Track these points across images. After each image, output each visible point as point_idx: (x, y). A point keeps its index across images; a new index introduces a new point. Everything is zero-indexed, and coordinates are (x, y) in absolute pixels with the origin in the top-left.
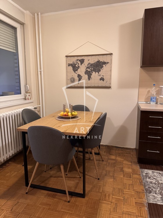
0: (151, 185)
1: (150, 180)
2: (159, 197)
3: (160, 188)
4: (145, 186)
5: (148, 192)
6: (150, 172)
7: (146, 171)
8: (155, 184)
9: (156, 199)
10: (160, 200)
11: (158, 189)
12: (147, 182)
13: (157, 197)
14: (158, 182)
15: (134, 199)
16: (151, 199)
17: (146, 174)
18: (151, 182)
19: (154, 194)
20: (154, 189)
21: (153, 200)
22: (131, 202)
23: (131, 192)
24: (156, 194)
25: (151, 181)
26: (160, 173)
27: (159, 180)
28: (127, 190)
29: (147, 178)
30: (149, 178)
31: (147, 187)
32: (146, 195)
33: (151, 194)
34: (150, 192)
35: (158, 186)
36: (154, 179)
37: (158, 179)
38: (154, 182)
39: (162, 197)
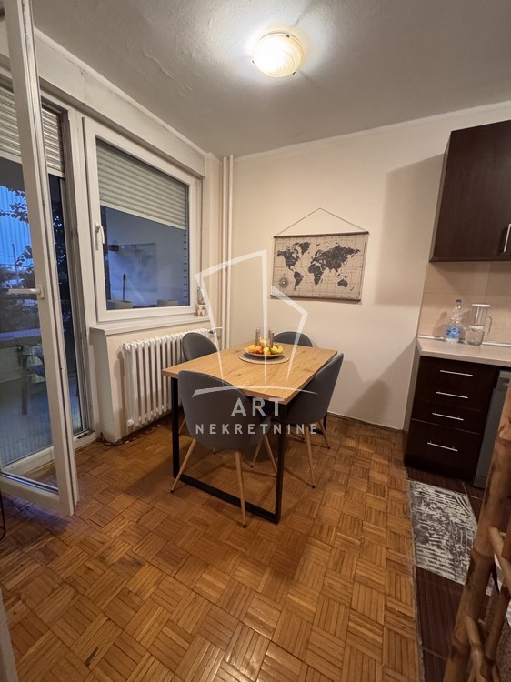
0: (429, 522)
1: (427, 510)
2: (446, 557)
3: (451, 535)
4: (414, 523)
5: (421, 538)
6: (431, 490)
7: (421, 486)
8: (440, 522)
9: (438, 563)
10: (447, 567)
11: (446, 537)
12: (421, 514)
13: (440, 557)
14: (448, 519)
15: (384, 550)
16: (427, 559)
17: (421, 493)
18: (430, 517)
19: (435, 548)
20: (435, 535)
21: (431, 562)
22: (376, 555)
23: (381, 531)
24: (439, 547)
25: (431, 512)
26: (454, 498)
27: (451, 515)
28: (371, 525)
29: (423, 504)
30: (428, 505)
31: (419, 527)
32: (416, 546)
33: (428, 546)
34: (426, 541)
35: (447, 530)
36: (439, 508)
37: (450, 511)
38: (438, 516)
39: (453, 560)
